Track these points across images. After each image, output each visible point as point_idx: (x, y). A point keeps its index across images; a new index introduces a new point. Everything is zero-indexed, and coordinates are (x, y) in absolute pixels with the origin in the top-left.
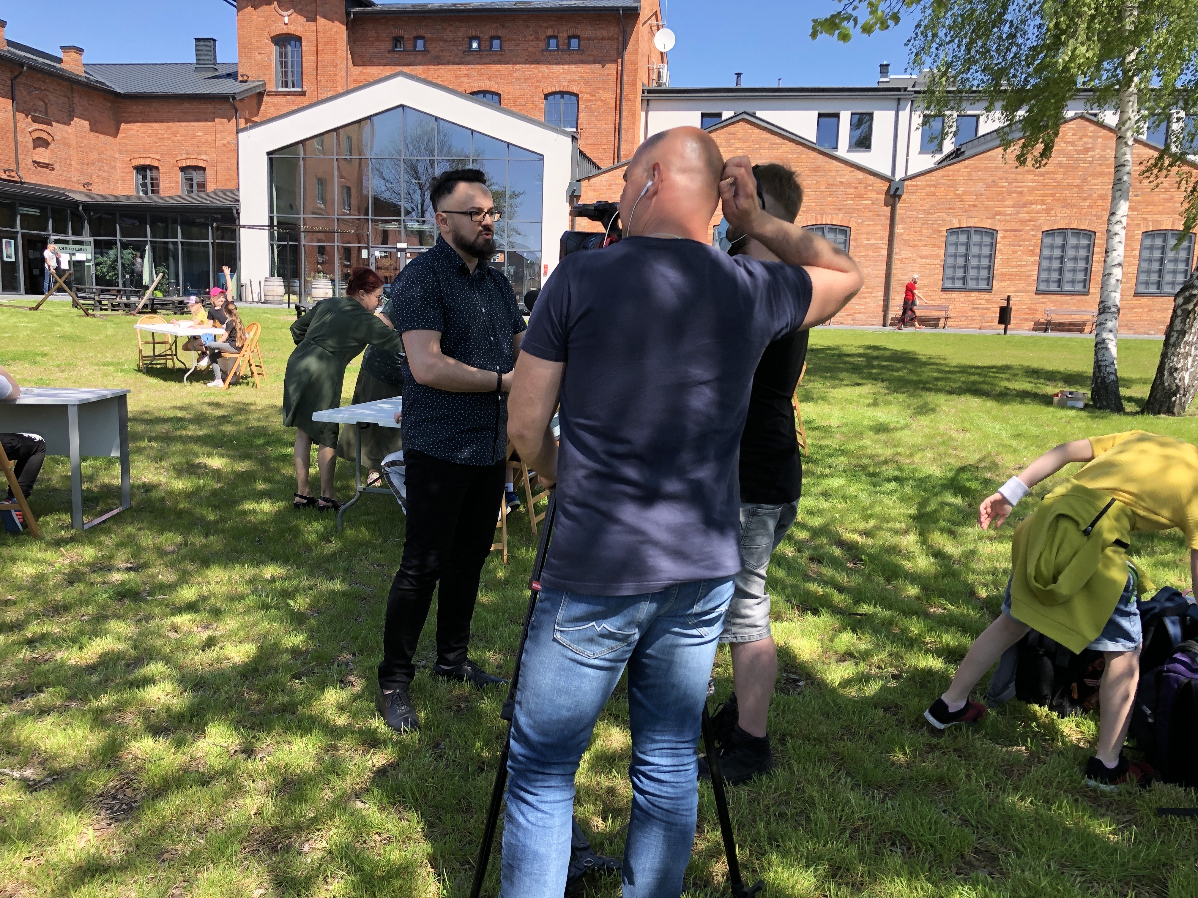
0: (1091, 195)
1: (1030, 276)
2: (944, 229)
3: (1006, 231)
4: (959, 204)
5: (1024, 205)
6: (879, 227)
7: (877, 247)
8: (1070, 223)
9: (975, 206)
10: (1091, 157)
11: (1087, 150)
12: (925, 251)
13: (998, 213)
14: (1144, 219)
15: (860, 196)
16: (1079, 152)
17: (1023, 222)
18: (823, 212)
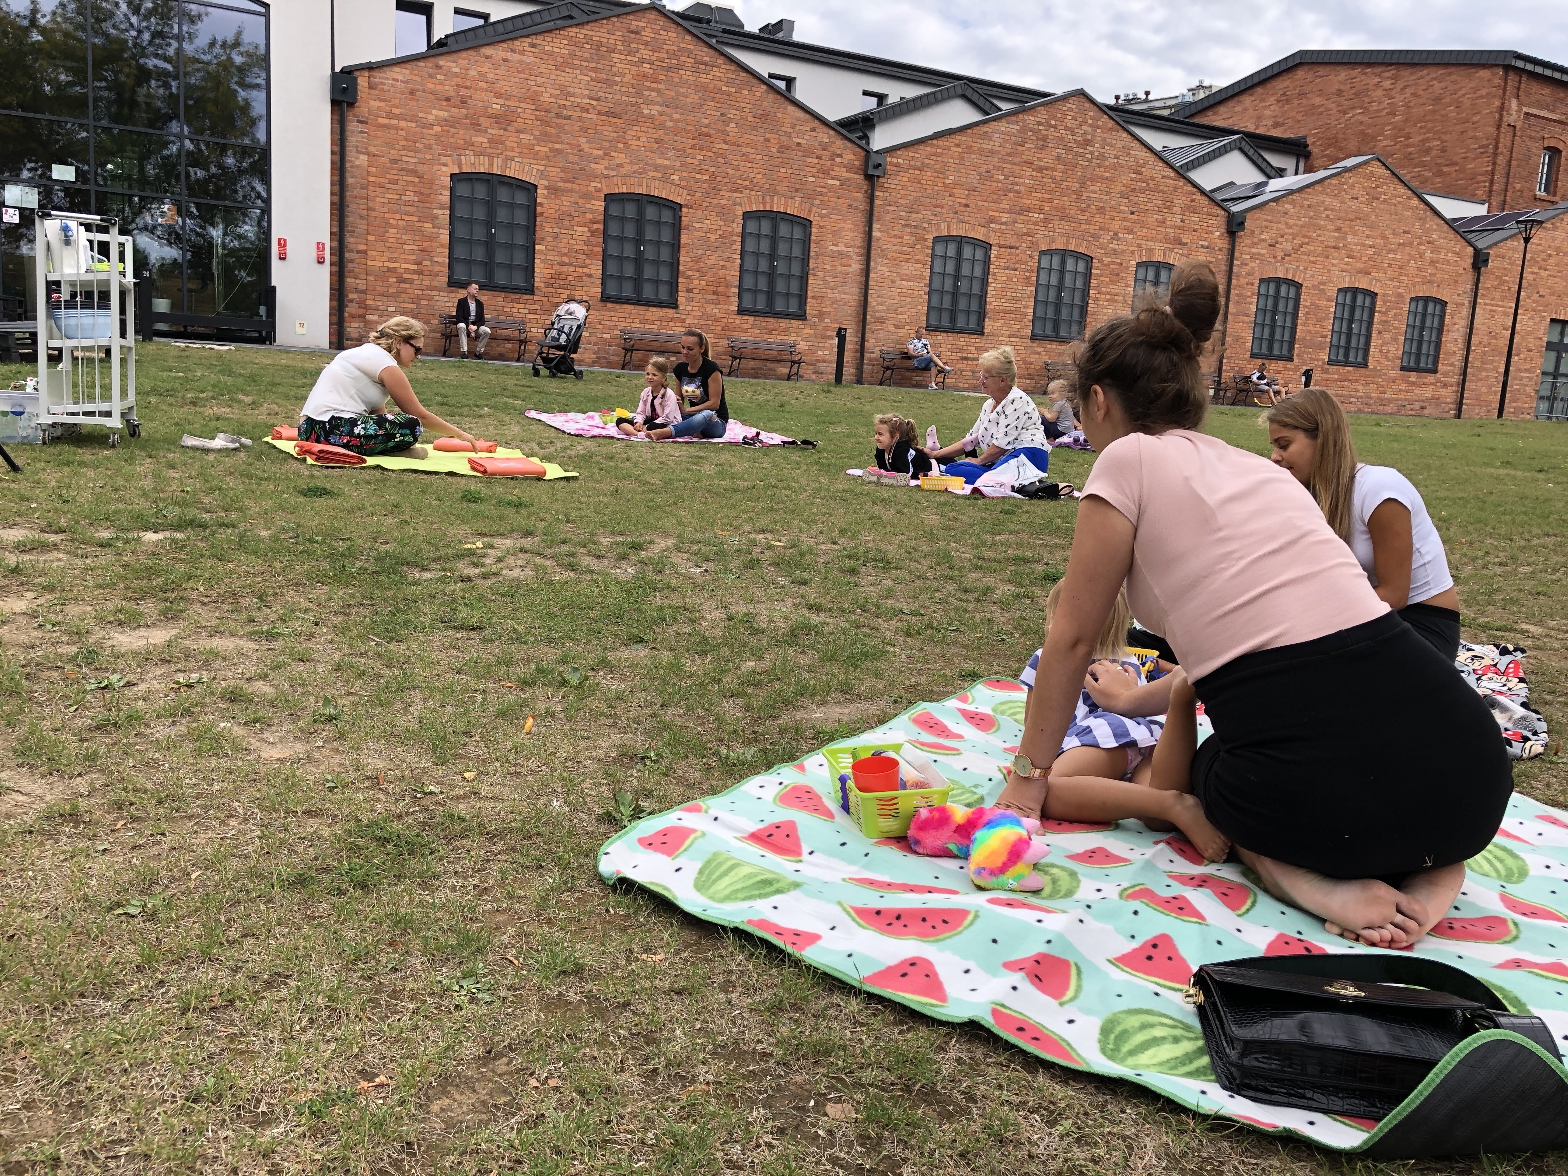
0: (1088, 206)
1: (1025, 314)
2: (930, 237)
3: (1000, 246)
4: (948, 201)
5: (1022, 211)
6: (849, 225)
7: (847, 256)
8: (1068, 243)
9: (967, 206)
10: (1091, 153)
11: (1087, 143)
12: (907, 269)
13: (992, 220)
14: (1139, 246)
15: (825, 172)
16: (1079, 145)
17: (1020, 235)
18: (773, 192)
